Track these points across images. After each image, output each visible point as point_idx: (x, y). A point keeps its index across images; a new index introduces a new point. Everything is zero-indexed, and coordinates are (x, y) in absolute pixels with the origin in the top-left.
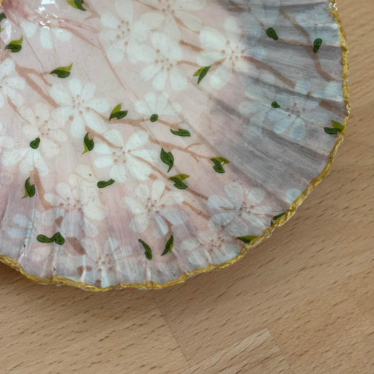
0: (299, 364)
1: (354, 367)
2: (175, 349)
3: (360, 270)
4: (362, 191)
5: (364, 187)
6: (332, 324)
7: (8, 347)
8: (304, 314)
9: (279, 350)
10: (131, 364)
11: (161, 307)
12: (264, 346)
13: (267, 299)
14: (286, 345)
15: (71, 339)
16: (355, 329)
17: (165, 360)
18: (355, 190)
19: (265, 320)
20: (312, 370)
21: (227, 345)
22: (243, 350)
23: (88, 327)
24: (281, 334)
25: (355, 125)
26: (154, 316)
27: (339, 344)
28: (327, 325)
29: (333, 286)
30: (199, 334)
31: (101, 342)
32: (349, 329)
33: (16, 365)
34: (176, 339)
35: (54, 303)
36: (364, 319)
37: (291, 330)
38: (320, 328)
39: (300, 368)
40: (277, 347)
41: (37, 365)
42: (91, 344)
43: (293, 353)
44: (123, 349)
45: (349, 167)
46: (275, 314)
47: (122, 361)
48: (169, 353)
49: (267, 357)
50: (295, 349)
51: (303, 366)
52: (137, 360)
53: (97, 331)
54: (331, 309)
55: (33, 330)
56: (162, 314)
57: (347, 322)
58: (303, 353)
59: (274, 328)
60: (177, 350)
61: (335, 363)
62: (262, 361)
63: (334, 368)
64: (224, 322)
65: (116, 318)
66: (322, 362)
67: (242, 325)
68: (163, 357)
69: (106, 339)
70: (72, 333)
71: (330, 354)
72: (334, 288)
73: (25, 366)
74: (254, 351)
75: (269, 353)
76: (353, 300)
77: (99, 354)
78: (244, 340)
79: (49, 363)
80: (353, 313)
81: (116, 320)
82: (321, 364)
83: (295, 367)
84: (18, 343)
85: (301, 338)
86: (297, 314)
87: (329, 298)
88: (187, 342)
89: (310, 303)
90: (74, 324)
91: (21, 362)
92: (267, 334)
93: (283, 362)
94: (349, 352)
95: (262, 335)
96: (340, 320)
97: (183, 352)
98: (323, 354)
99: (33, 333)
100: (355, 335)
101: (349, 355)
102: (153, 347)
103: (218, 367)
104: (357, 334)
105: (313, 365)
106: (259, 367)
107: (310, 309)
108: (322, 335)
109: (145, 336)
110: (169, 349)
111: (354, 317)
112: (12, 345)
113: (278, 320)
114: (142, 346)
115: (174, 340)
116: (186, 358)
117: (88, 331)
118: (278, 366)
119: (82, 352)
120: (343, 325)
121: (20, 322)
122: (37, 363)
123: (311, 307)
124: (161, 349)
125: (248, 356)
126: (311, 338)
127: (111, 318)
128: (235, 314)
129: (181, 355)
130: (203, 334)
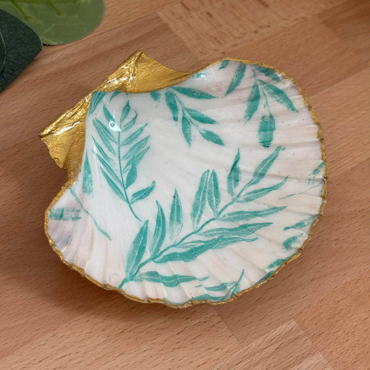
0: (319, 342)
1: (358, 341)
2: (231, 336)
3: (352, 278)
4: (346, 228)
5: (347, 226)
6: (338, 314)
7: (113, 342)
8: (318, 309)
9: (304, 333)
10: (201, 348)
11: (217, 310)
12: (293, 331)
13: (290, 300)
14: (308, 329)
15: (157, 334)
16: (355, 316)
17: (224, 344)
18: (341, 228)
19: (291, 314)
20: (329, 345)
21: (267, 332)
22: (279, 334)
23: (168, 325)
24: (304, 323)
25: (334, 188)
26: (213, 316)
27: (345, 327)
28: (335, 315)
29: (335, 289)
30: (246, 326)
31: (178, 335)
32: (350, 317)
33: (120, 353)
34: (230, 330)
35: (142, 312)
36: (360, 310)
37: (310, 319)
38: (330, 317)
39: (319, 344)
40: (302, 331)
41: (136, 353)
42: (171, 336)
43: (313, 334)
44: (195, 338)
45: (334, 214)
46: (298, 310)
47: (195, 346)
48: (227, 339)
49: (296, 338)
50: (314, 331)
51: (322, 342)
52: (205, 345)
53: (174, 328)
54: (336, 304)
55: (130, 330)
56: (218, 315)
57: (349, 312)
58: (320, 333)
59: (298, 319)
60: (232, 337)
61: (344, 339)
62: (293, 341)
63: (344, 342)
64: (263, 317)
65: (187, 319)
66: (335, 339)
67: (276, 318)
68: (223, 342)
69: (182, 333)
70: (157, 330)
71: (340, 333)
72: (336, 290)
73: (127, 353)
74: (287, 334)
75: (297, 335)
76: (350, 298)
77: (178, 343)
78: (278, 328)
79: (143, 351)
80: (351, 306)
81: (187, 320)
82: (334, 340)
83: (316, 343)
84: (119, 339)
85: (318, 324)
86: (313, 309)
87: (334, 297)
88: (238, 332)
89: (321, 301)
90: (158, 324)
91: (124, 351)
92: (294, 323)
93: (307, 341)
94: (352, 331)
95: (290, 324)
96: (343, 311)
97: (236, 338)
98: (335, 333)
99: (130, 331)
100: (355, 320)
101: (353, 333)
102: (215, 336)
103: (262, 347)
104: (356, 319)
105: (329, 341)
106: (292, 344)
107: (321, 305)
108: (332, 321)
109: (209, 329)
110: (226, 337)
111: (353, 308)
112: (116, 340)
113: (300, 313)
114: (207, 336)
115: (229, 330)
116: (239, 341)
117: (168, 328)
118: (305, 343)
119: (166, 341)
120: (345, 314)
121: (120, 325)
122: (135, 351)
123: (322, 304)
124: (221, 337)
125: (283, 338)
126: (325, 323)
127: (183, 319)
128: (270, 311)
129: (235, 340)
130: (249, 325)
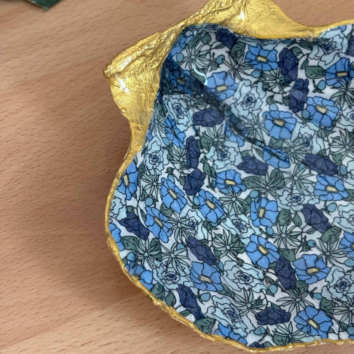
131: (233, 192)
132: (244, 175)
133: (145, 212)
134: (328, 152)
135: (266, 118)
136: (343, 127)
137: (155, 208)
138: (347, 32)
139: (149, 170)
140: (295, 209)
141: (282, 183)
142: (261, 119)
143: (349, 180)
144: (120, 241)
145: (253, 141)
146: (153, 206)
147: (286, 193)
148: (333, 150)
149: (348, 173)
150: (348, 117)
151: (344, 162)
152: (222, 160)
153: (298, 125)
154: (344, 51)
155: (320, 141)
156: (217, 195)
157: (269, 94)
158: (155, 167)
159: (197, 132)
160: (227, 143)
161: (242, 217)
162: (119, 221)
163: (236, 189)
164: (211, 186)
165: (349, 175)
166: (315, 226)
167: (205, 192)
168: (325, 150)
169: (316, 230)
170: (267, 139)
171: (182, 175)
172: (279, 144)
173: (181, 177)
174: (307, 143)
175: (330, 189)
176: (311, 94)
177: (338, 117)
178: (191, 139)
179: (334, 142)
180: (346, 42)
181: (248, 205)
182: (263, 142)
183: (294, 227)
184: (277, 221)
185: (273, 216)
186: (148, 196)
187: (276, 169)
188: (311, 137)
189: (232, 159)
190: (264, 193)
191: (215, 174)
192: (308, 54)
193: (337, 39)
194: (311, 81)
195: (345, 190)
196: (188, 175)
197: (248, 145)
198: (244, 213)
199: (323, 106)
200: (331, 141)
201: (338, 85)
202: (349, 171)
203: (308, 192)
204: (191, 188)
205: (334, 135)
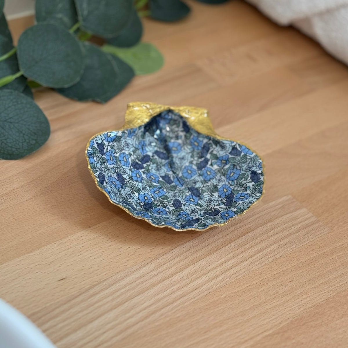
131: (151, 180)
132: (161, 179)
133: (108, 151)
134: (201, 188)
135: (185, 168)
136: (213, 182)
137: (114, 154)
138: (233, 144)
139: (121, 144)
140: (172, 198)
141: (174, 190)
142: (183, 167)
143: (202, 201)
144: (92, 146)
145: (174, 173)
146: (114, 153)
147: (173, 193)
148: (203, 188)
149: (203, 198)
150: (217, 179)
151: (204, 194)
152: (156, 170)
153: (196, 175)
154: (229, 152)
155: (201, 184)
156: (144, 176)
157: (192, 159)
158: (125, 146)
159: (153, 156)
160: (163, 168)
161: (148, 188)
162: (96, 142)
163: (153, 181)
164: (144, 173)
165: (203, 199)
166: (174, 206)
167: (139, 172)
168: (200, 187)
169: (174, 207)
170: (180, 175)
171: (135, 160)
172: (184, 179)
173: (133, 160)
174: (195, 183)
175: (191, 199)
176: (208, 166)
177: (213, 178)
178: (149, 156)
179: (206, 186)
180: (231, 148)
181: (154, 187)
182: (178, 175)
183: (165, 201)
184: (161, 196)
185: (160, 195)
186: (114, 149)
187: (176, 185)
188: (198, 181)
189: (161, 173)
190: (164, 188)
191: (149, 172)
192: (214, 148)
193: (228, 145)
194: (211, 160)
195: (197, 202)
196: (137, 162)
197: (171, 173)
198: (150, 187)
199: (210, 172)
200: (205, 185)
201: (220, 165)
202: (204, 197)
203: (182, 197)
204: (135, 166)
205: (207, 184)
